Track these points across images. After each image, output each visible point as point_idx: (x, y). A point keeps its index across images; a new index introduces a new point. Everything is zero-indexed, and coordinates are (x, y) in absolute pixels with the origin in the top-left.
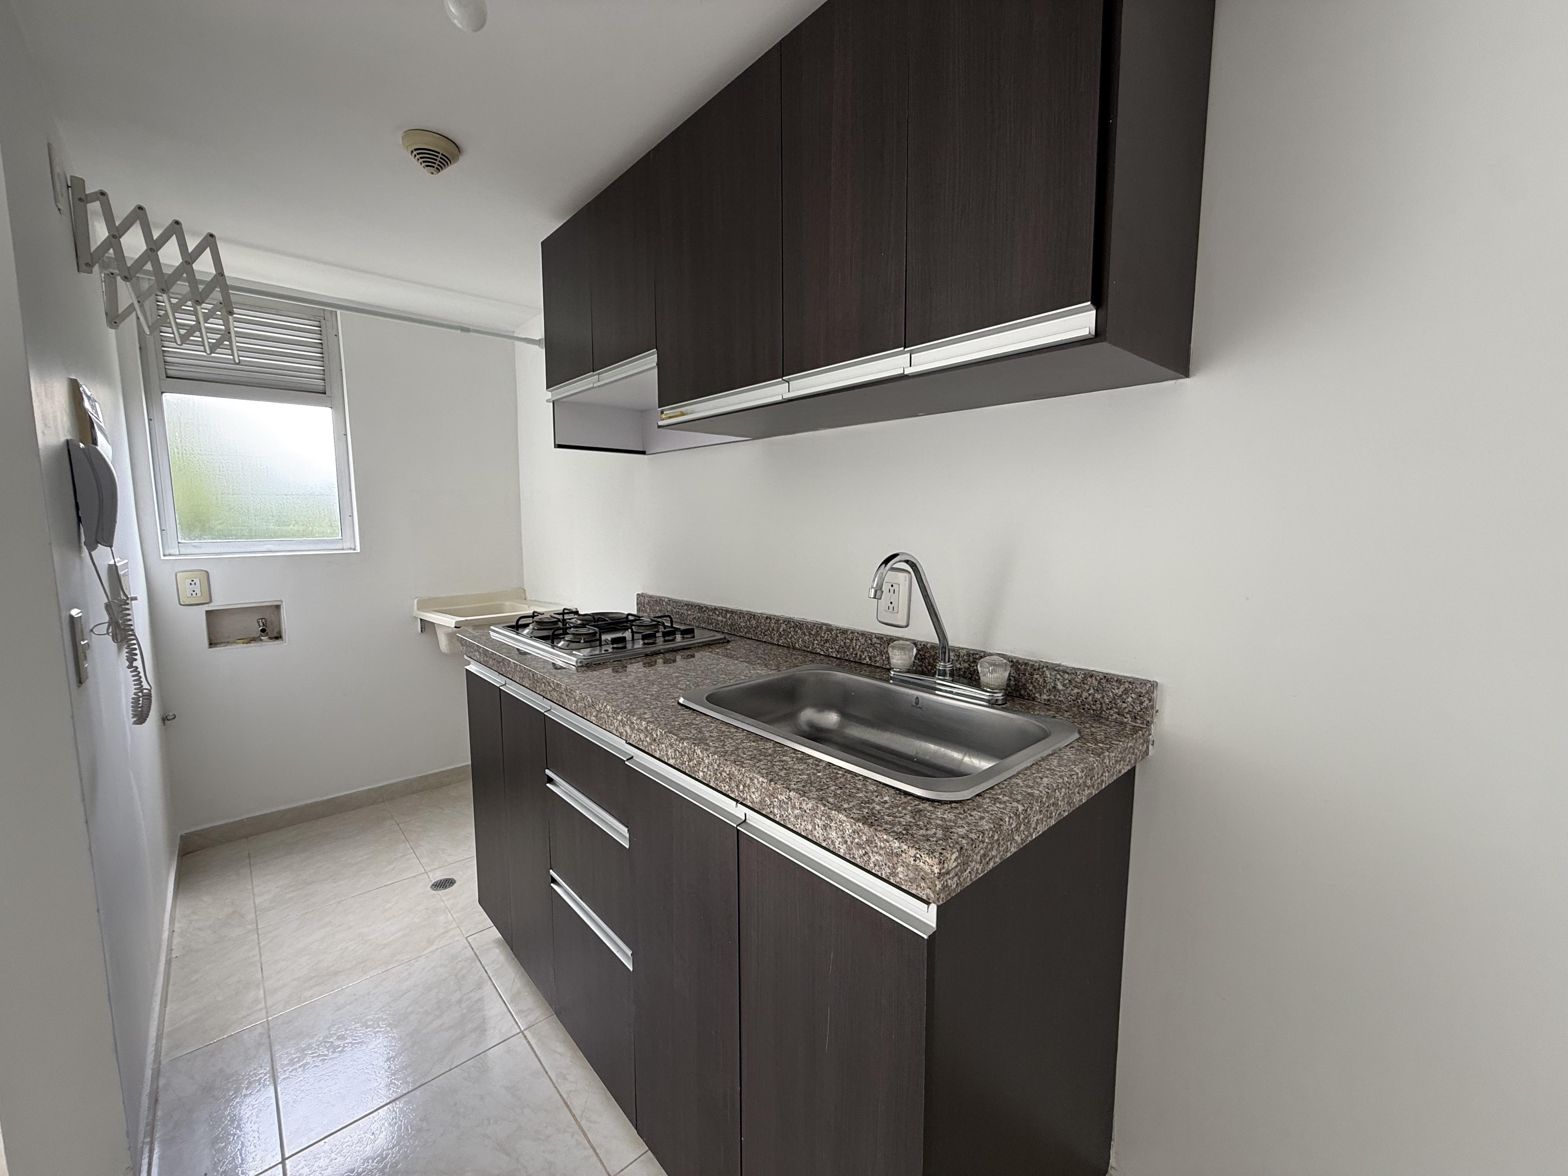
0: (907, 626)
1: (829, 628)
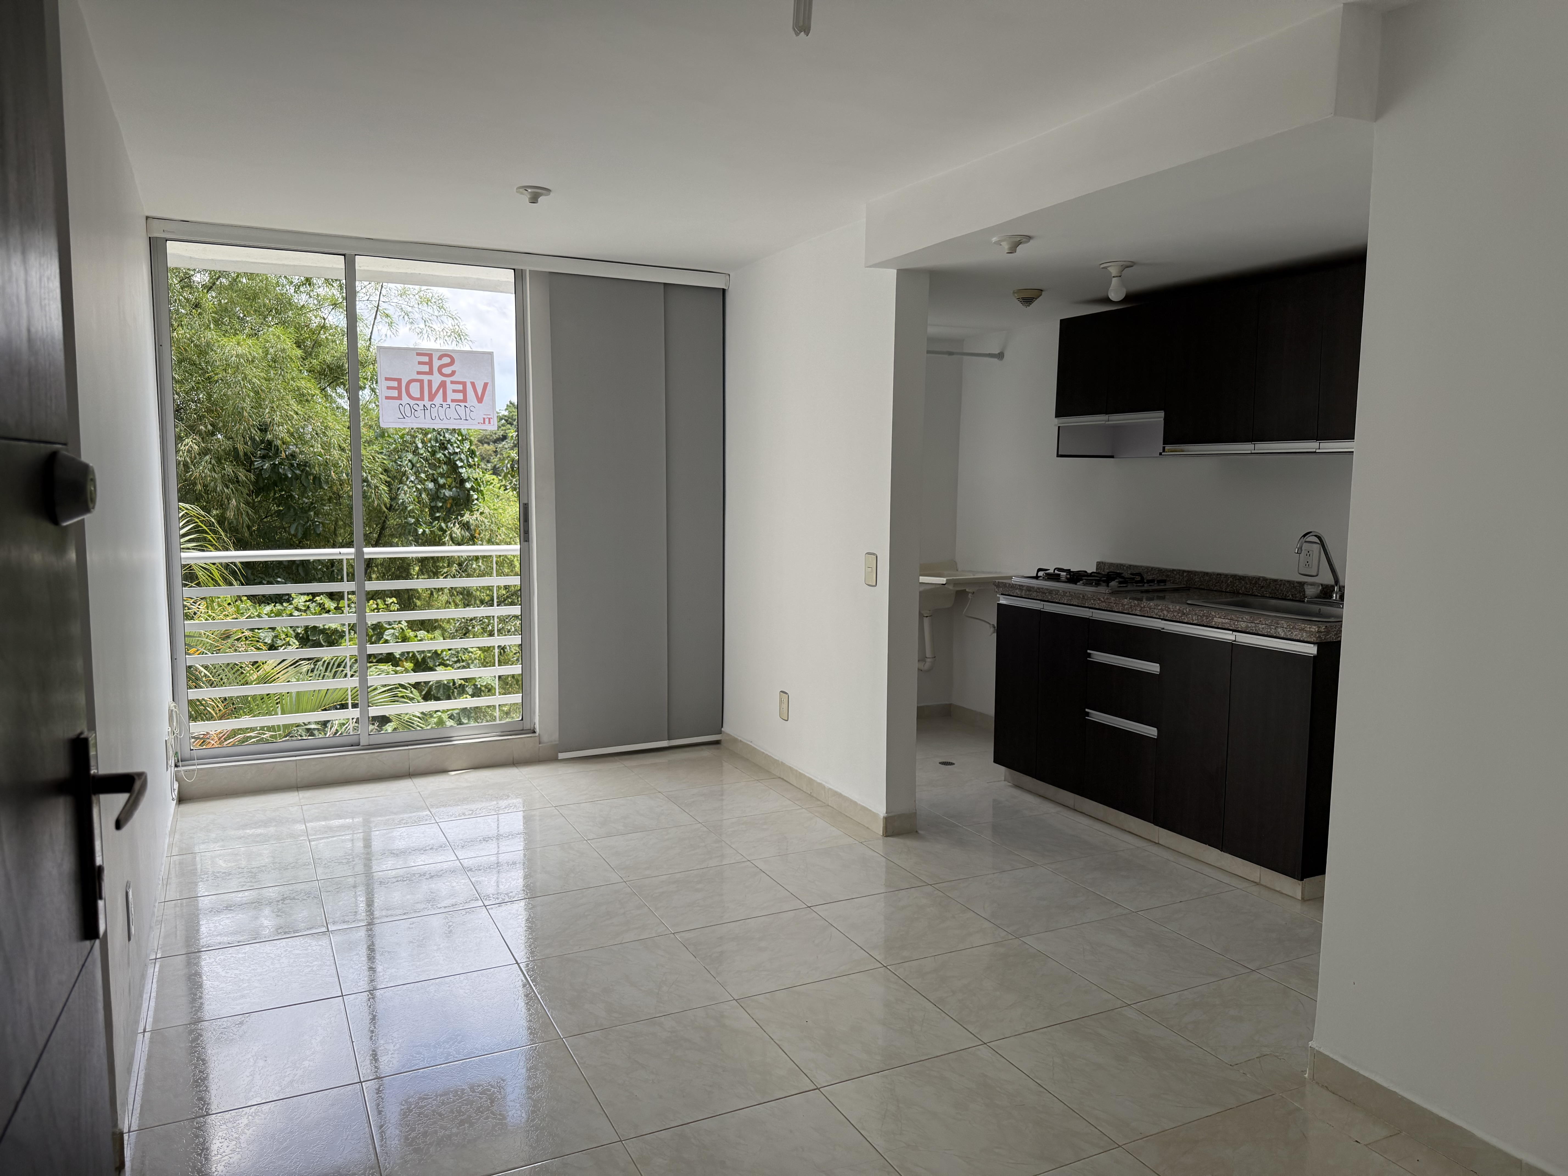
0: (1317, 576)
1: (1265, 579)
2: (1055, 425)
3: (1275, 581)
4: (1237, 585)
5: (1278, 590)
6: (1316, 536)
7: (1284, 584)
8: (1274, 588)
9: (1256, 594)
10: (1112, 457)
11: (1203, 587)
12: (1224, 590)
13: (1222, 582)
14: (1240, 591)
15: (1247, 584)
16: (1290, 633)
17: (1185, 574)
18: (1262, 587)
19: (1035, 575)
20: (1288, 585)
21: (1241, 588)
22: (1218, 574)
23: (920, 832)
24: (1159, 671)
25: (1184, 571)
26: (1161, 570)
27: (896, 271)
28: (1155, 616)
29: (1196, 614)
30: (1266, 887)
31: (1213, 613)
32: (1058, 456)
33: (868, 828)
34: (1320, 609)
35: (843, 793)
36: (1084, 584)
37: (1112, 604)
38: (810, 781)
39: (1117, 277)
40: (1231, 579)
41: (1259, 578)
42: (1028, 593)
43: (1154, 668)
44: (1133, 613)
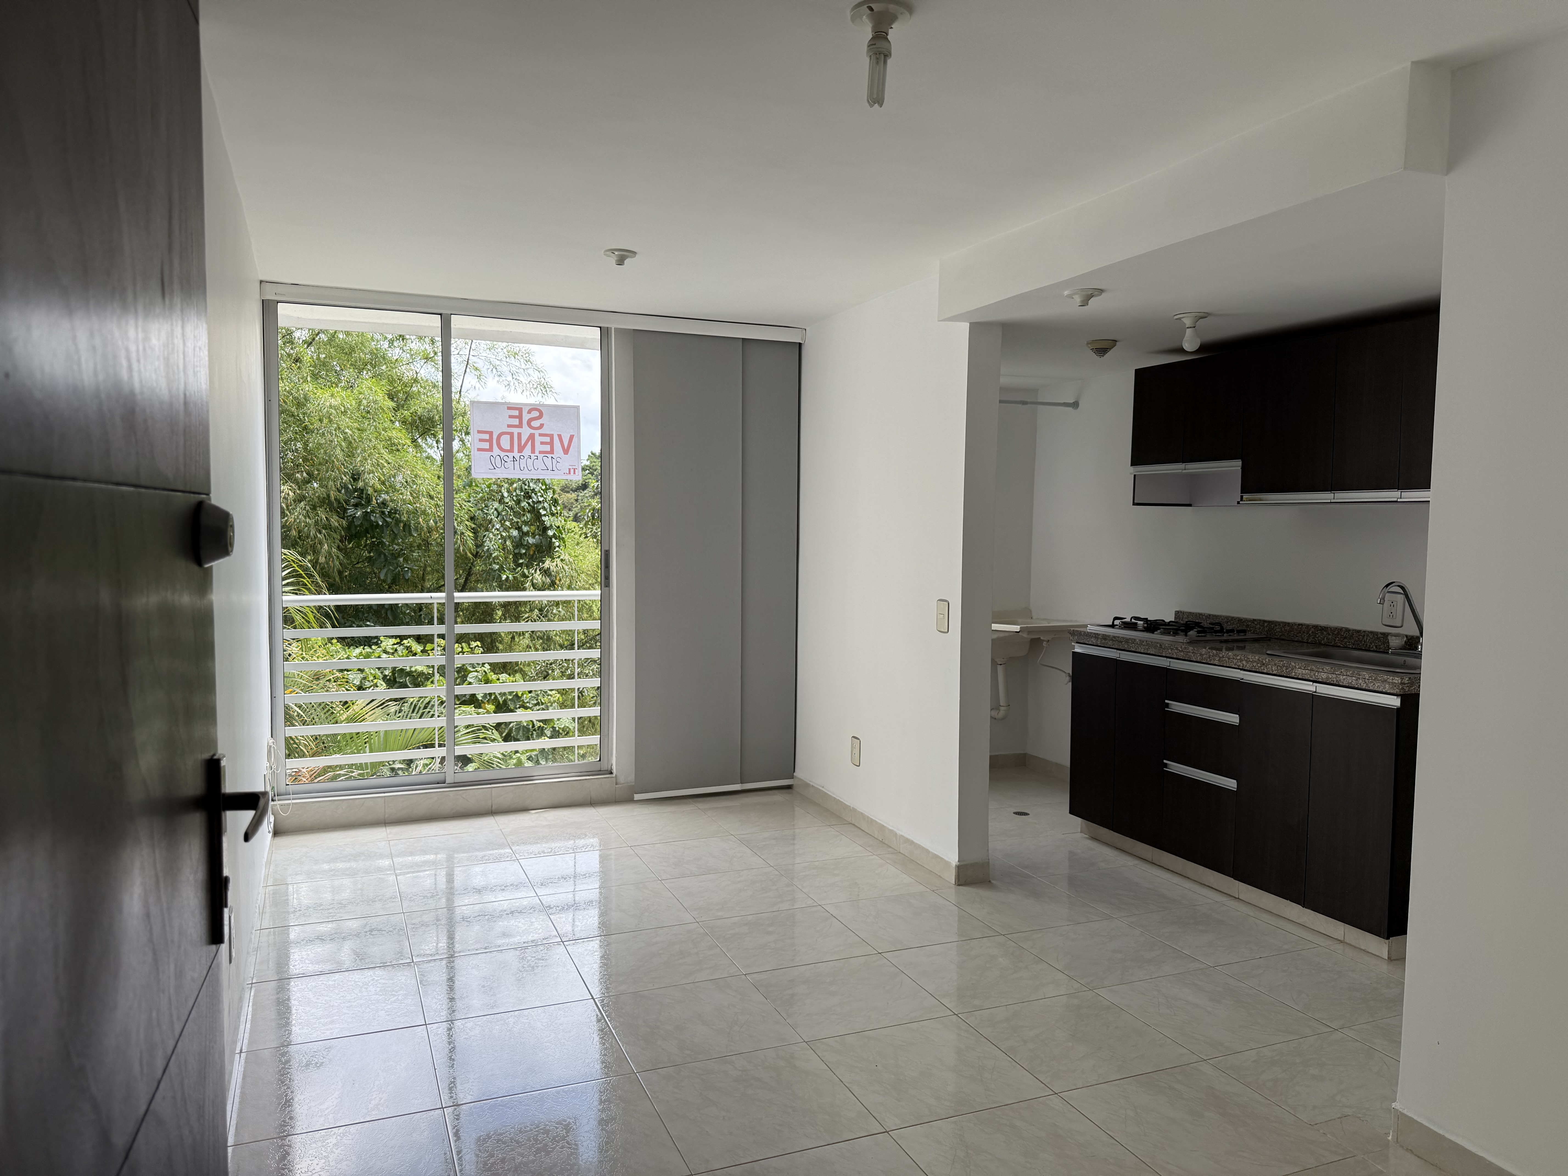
0: (1402, 627)
1: (1348, 630)
2: (1131, 474)
3: (1358, 631)
4: (1319, 636)
5: (1361, 641)
6: (1399, 586)
7: (1368, 636)
8: (1357, 639)
9: (1339, 644)
10: (1190, 505)
11: (1284, 638)
12: (1305, 641)
13: (1304, 632)
14: (1323, 642)
15: (1329, 635)
16: (1372, 684)
17: (1266, 624)
18: (1345, 638)
19: (1111, 624)
20: (1371, 636)
21: (1324, 639)
22: (1299, 625)
23: (993, 882)
24: (1238, 722)
25: (1265, 621)
26: (1242, 620)
27: (968, 324)
28: (1234, 666)
29: (1275, 665)
30: (1350, 945)
31: (1293, 664)
32: (1134, 504)
33: (940, 876)
34: (1405, 661)
35: (915, 841)
36: (1162, 634)
37: (1190, 654)
38: (882, 828)
39: (1190, 327)
40: (1313, 629)
41: (1341, 629)
42: (1103, 641)
43: (1233, 719)
44: (1211, 662)
